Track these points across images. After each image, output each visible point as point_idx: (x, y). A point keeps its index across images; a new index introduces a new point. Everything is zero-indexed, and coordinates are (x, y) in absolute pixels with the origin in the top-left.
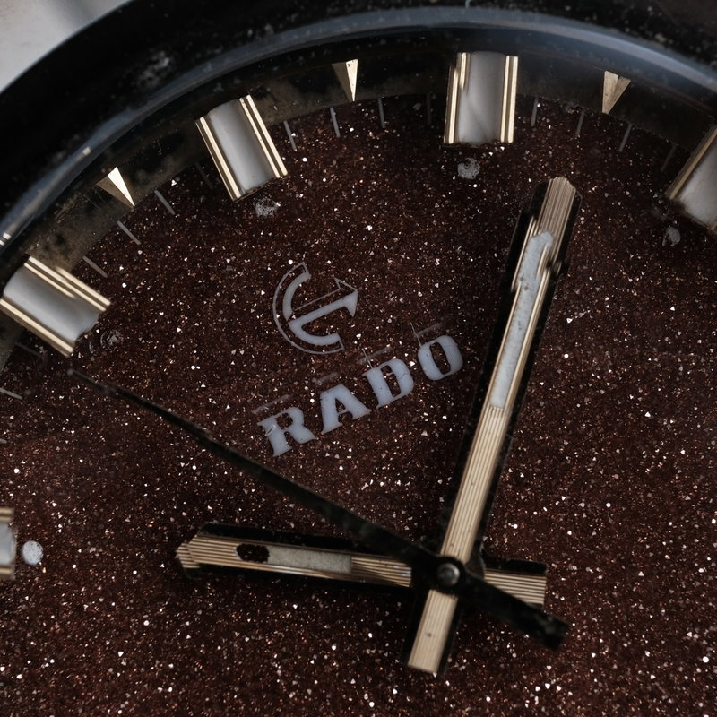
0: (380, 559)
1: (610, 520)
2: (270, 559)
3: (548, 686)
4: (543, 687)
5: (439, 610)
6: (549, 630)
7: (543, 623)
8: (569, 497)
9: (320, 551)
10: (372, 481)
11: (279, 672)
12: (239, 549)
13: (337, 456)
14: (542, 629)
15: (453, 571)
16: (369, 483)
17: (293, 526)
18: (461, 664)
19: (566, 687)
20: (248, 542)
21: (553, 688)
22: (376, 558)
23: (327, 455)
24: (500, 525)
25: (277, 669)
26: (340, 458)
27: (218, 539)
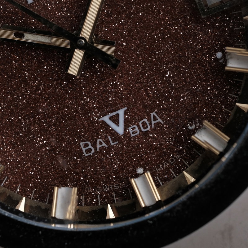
0: (61, 38)
1: (138, 29)
2: (25, 37)
3: (115, 82)
4: (113, 83)
5: (78, 55)
6: (114, 62)
7: (112, 60)
8: (124, 21)
9: (41, 35)
10: (60, 13)
11: (27, 75)
12: (15, 34)
13: (49, 5)
14: (111, 62)
15: (83, 42)
16: (59, 14)
17: (33, 27)
18: (87, 74)
19: (121, 83)
20: (18, 31)
21: (116, 83)
22: (59, 38)
23: (45, 4)
24: (101, 29)
25: (26, 74)
26: (50, 5)
27: (8, 30)
